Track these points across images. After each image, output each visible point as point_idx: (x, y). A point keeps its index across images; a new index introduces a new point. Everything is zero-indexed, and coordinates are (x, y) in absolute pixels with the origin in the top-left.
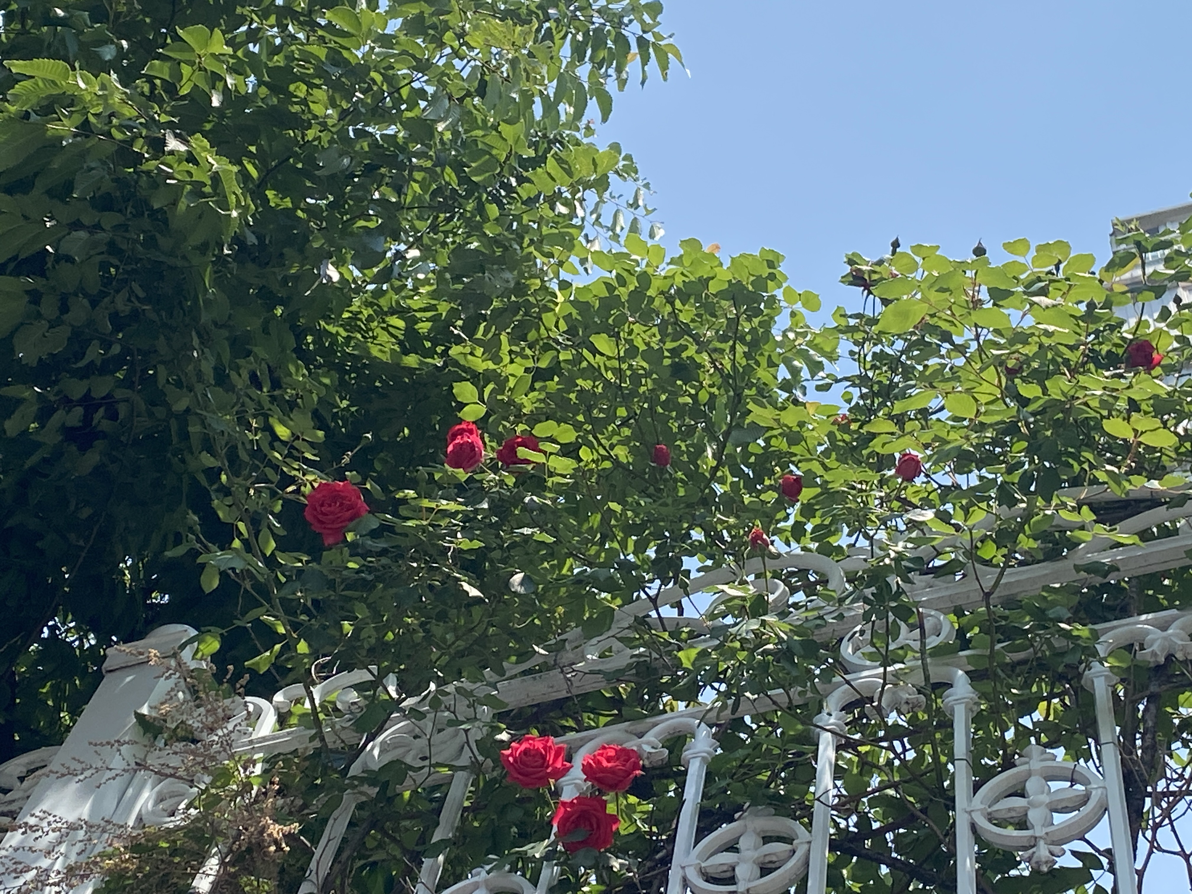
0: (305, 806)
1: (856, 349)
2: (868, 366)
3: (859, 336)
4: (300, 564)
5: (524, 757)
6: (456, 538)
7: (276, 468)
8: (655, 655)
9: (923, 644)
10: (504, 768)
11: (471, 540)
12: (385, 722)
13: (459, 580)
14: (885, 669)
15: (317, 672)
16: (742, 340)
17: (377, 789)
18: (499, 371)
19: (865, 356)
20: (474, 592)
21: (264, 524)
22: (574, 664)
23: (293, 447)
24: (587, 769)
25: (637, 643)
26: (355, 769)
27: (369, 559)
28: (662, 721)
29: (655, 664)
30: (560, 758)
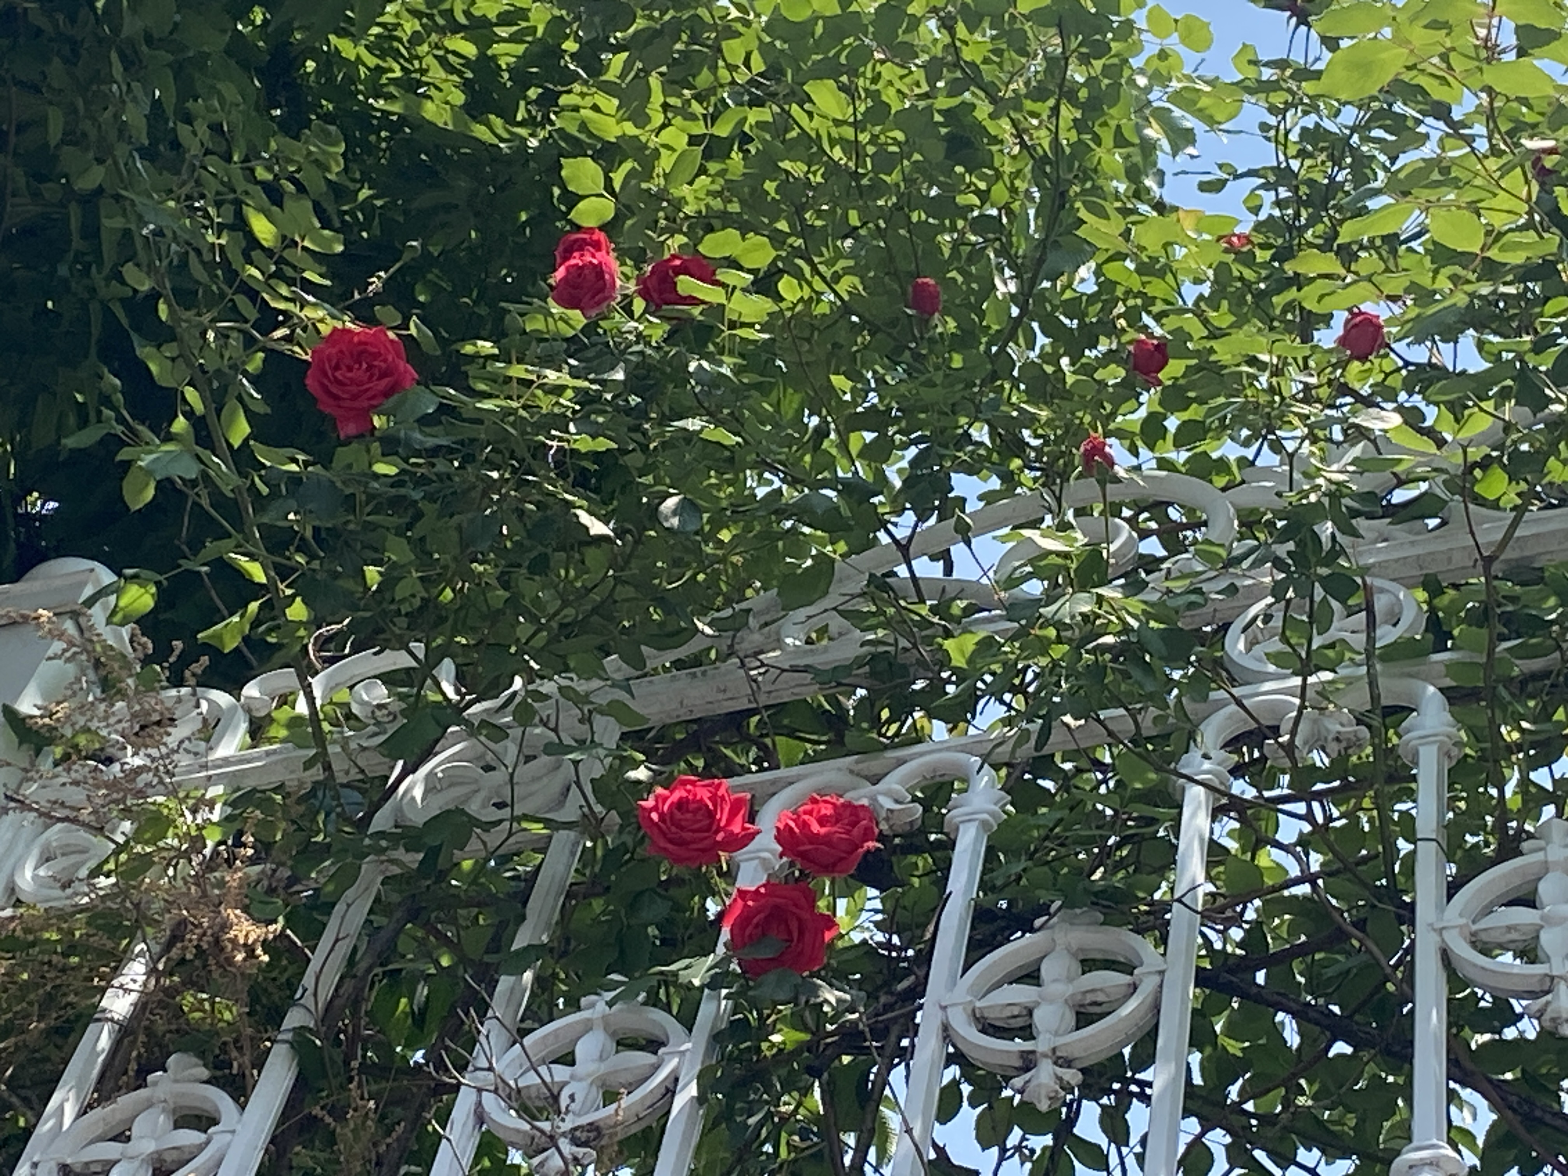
0: (293, 880)
1: (1272, 121)
2: (1292, 150)
3: (1278, 99)
4: (294, 467)
5: (678, 815)
6: (567, 431)
7: (253, 295)
8: (903, 643)
9: (1371, 640)
10: (639, 828)
11: (594, 437)
12: (437, 741)
13: (570, 505)
14: (1305, 680)
15: (319, 649)
16: (1073, 101)
17: (421, 856)
18: (643, 139)
19: (1287, 133)
20: (597, 528)
21: (233, 391)
22: (762, 652)
23: (281, 261)
24: (784, 836)
25: (873, 621)
26: (381, 821)
27: (413, 460)
28: (913, 757)
29: (902, 659)
30: (739, 818)
